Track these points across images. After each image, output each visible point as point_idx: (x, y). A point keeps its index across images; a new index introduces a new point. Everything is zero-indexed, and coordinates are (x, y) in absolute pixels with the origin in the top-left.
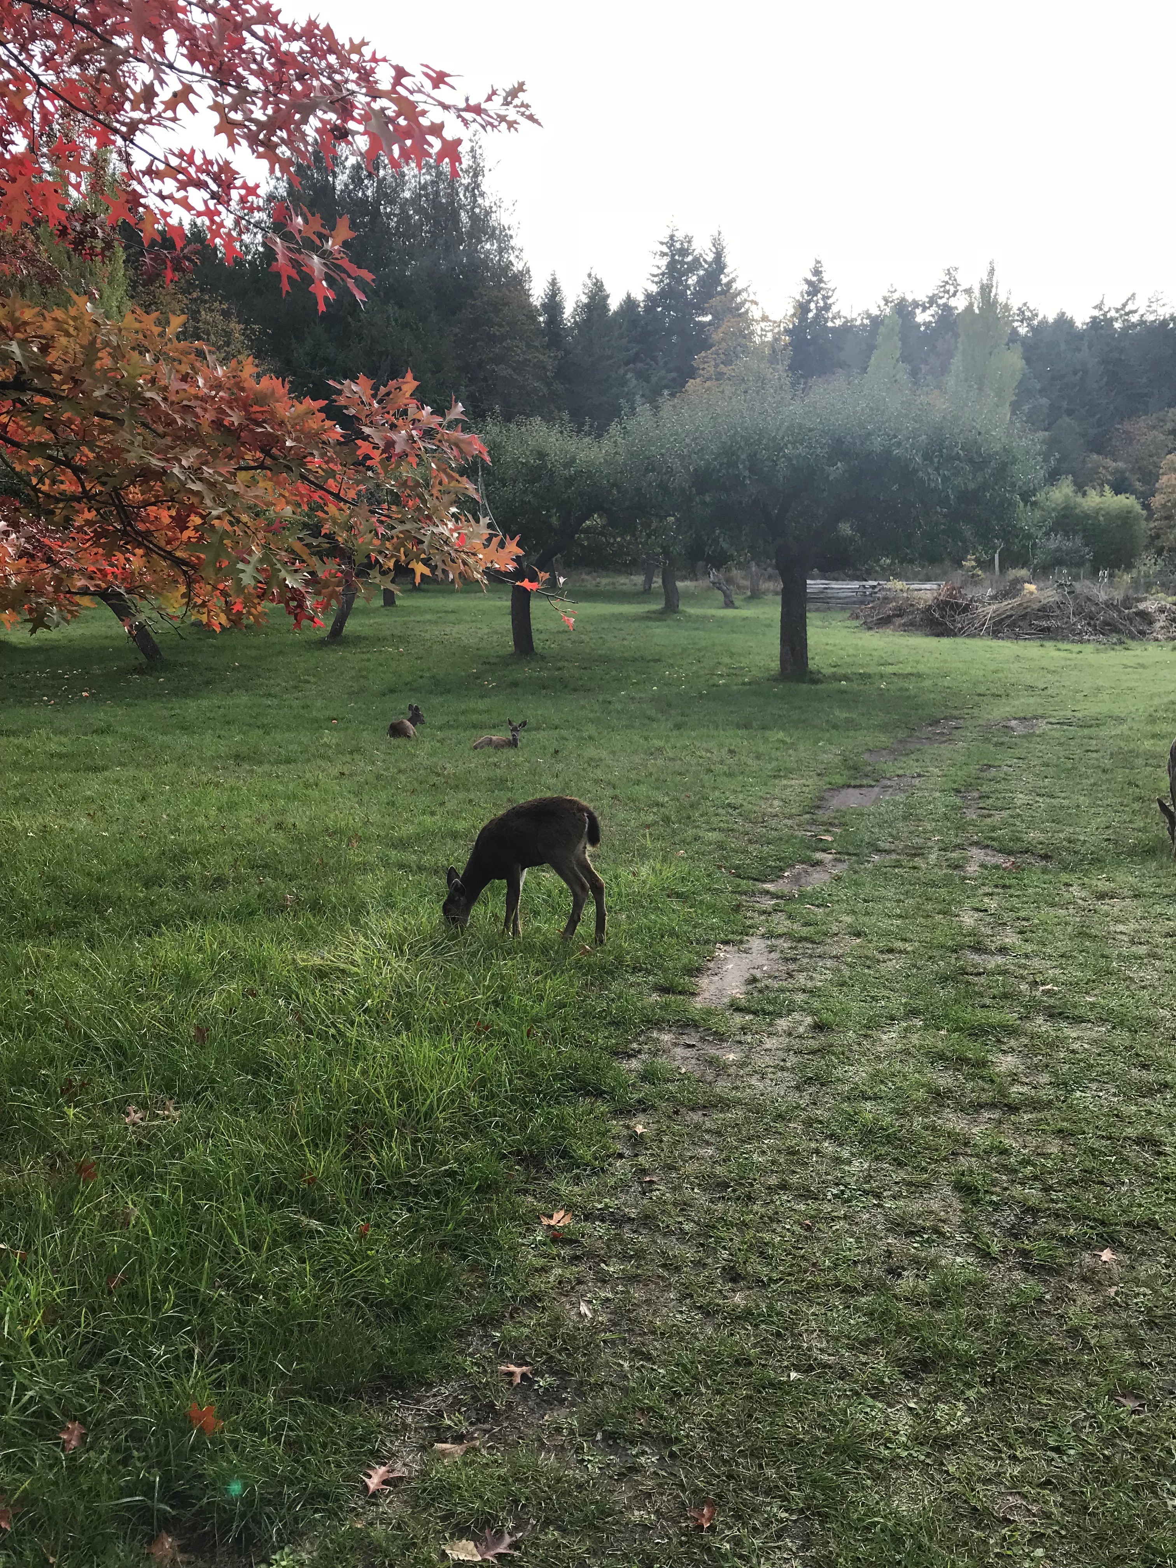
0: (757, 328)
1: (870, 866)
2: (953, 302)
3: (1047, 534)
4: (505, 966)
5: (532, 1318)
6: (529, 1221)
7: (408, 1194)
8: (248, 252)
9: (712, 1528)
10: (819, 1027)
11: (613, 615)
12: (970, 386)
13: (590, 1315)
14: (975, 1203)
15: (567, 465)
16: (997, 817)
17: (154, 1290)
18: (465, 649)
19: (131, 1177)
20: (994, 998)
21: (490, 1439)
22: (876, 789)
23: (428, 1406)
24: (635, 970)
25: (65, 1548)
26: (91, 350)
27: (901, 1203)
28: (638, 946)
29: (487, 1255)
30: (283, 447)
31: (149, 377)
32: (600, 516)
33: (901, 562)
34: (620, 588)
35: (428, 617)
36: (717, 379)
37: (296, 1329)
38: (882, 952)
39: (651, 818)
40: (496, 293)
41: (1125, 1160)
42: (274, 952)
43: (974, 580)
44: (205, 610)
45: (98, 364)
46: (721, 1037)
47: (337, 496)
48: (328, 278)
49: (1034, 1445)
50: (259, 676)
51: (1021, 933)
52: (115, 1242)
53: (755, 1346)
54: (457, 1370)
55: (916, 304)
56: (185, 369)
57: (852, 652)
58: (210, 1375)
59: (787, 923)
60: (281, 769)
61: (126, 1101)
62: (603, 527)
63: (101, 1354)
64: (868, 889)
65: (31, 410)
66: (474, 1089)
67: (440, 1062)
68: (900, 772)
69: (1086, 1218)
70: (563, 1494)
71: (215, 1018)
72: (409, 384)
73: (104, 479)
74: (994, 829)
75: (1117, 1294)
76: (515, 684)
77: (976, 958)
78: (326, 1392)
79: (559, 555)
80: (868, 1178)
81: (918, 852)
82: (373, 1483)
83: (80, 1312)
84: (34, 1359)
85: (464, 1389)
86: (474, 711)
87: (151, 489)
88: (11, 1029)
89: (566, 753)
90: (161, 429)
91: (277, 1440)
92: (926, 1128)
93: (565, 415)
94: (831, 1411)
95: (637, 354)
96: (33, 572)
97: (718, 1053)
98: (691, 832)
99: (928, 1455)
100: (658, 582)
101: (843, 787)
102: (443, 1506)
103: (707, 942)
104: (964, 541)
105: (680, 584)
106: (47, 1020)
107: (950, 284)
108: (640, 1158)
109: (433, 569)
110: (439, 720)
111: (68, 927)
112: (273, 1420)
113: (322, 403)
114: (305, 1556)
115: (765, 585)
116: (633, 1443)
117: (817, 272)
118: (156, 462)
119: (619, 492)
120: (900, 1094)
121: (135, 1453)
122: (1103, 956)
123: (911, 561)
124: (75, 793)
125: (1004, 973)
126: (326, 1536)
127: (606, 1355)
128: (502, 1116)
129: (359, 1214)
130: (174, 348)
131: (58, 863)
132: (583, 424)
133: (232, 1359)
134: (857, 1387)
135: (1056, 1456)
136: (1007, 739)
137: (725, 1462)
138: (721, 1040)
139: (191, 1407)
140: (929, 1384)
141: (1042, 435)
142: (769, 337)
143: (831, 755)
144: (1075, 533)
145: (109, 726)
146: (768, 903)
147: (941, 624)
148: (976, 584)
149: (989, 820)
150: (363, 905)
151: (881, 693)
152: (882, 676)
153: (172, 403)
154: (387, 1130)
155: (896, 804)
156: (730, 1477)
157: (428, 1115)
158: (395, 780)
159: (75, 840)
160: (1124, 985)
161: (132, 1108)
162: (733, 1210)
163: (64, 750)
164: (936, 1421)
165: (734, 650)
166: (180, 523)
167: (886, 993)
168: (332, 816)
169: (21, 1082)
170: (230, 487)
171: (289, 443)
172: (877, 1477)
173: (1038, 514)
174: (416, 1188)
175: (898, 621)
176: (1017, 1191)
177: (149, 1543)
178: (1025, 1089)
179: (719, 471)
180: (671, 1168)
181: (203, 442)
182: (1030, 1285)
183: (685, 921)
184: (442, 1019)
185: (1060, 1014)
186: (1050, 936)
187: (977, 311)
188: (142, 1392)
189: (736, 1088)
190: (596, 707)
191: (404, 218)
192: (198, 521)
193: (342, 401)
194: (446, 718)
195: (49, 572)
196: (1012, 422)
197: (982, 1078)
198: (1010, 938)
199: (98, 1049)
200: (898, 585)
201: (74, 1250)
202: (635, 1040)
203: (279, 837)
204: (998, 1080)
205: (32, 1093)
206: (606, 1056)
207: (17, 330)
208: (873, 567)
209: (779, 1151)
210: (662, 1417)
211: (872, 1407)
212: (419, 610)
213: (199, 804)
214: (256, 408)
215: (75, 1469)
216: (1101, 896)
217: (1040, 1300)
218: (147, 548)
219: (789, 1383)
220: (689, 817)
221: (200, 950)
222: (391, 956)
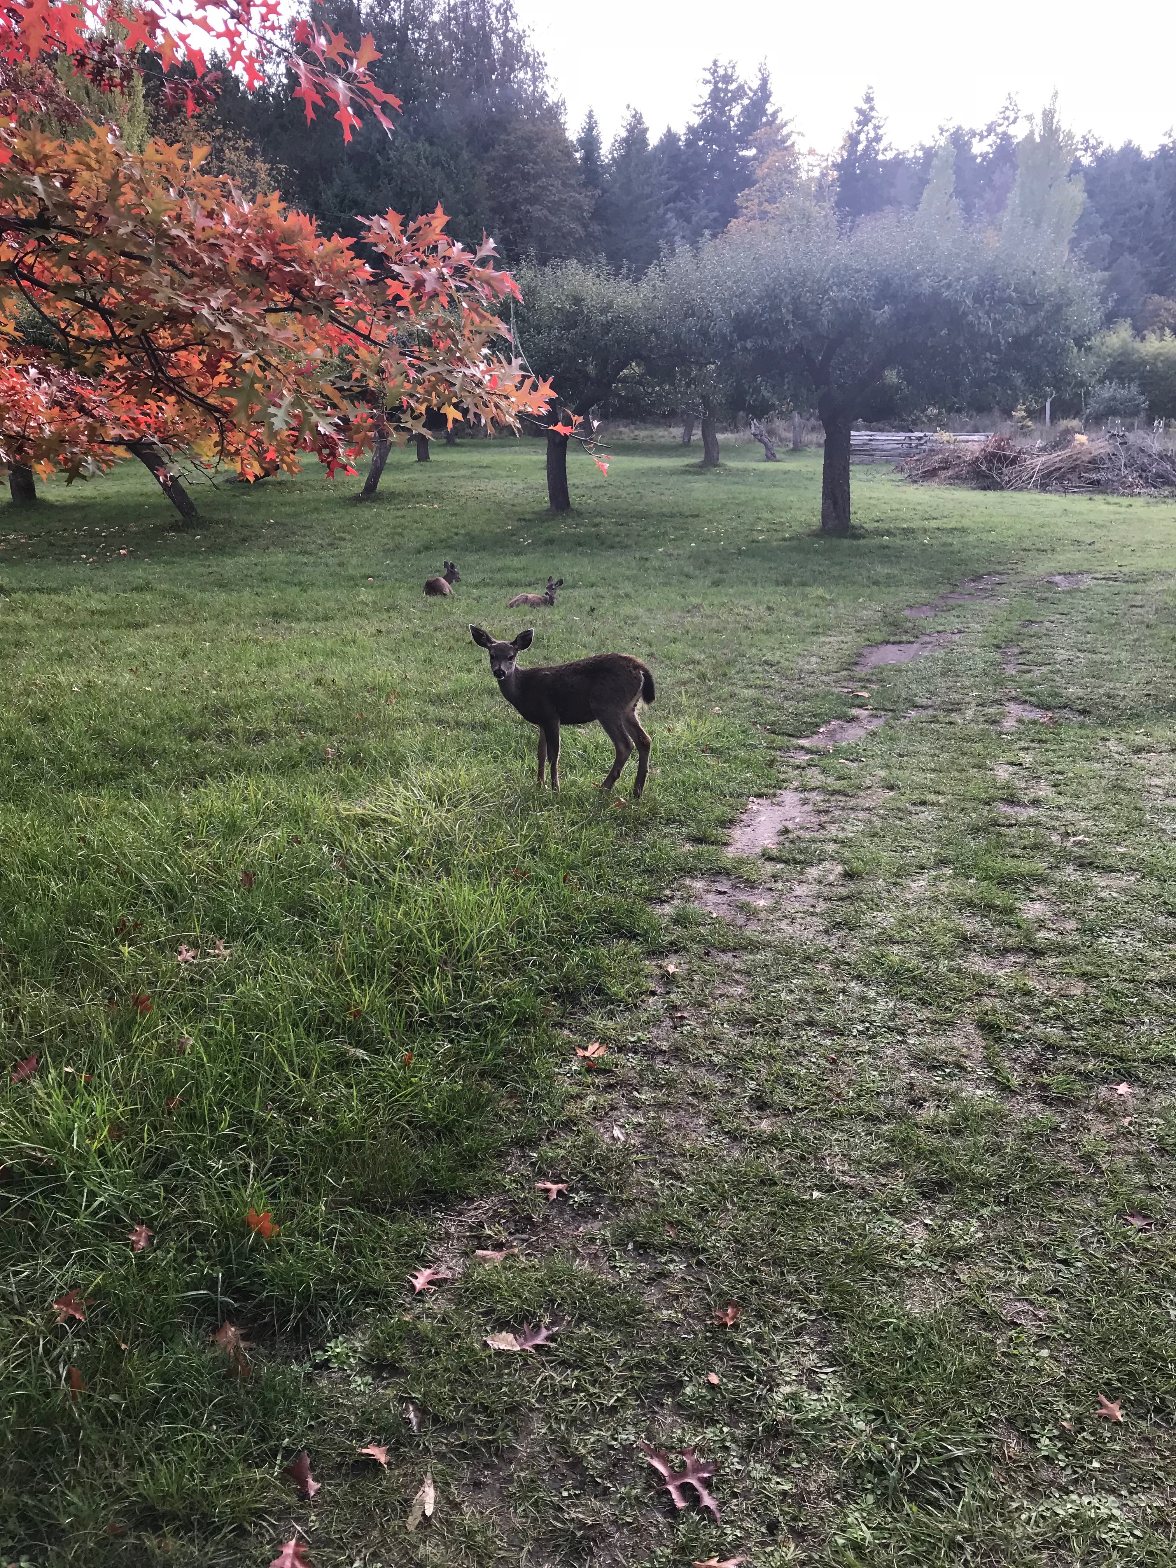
0: (803, 162)
1: (906, 721)
2: (1012, 131)
3: (1101, 381)
4: (541, 816)
5: (567, 1141)
6: (565, 1053)
7: (450, 1027)
8: (271, 84)
9: (735, 1326)
10: (849, 876)
11: (651, 469)
12: (1026, 222)
13: (622, 1139)
14: (997, 1040)
15: (604, 311)
16: (1037, 673)
17: (211, 1111)
18: (500, 505)
19: (185, 1011)
20: (1025, 848)
21: (528, 1247)
22: (915, 646)
23: (470, 1218)
24: (669, 821)
25: (137, 1337)
26: (114, 182)
27: (925, 1039)
28: (672, 798)
29: (525, 1083)
30: (312, 288)
31: (174, 214)
32: (638, 365)
33: (949, 411)
34: (658, 441)
35: (462, 472)
36: (761, 219)
37: (344, 1148)
38: (914, 804)
39: (686, 676)
40: (530, 126)
41: (1146, 1002)
42: (317, 800)
43: (1024, 432)
44: (238, 459)
45: (121, 200)
46: (751, 885)
47: (367, 338)
48: (353, 103)
49: (1043, 1257)
50: (294, 534)
51: (1055, 786)
52: (172, 1068)
53: (780, 1168)
54: (496, 1187)
55: (973, 134)
56: (211, 205)
57: (895, 506)
58: (264, 1187)
59: (821, 777)
60: (318, 627)
61: (178, 941)
62: (642, 376)
63: (164, 1167)
64: (903, 743)
65: (56, 249)
66: (512, 930)
67: (479, 906)
68: (940, 628)
69: (1104, 1055)
70: (596, 1295)
71: (262, 865)
72: (439, 219)
73: (133, 321)
74: (1032, 684)
75: (1130, 1124)
76: (550, 541)
77: (1009, 810)
78: (374, 1204)
79: (595, 407)
80: (893, 1017)
81: (956, 707)
82: (419, 1283)
83: (142, 1129)
84: (102, 1169)
85: (504, 1204)
86: (509, 568)
87: (181, 332)
88: (66, 873)
89: (602, 611)
90: (188, 269)
91: (329, 1243)
92: (951, 970)
93: (603, 257)
94: (851, 1226)
95: (678, 193)
96: (65, 421)
97: (749, 899)
98: (727, 689)
99: (941, 1265)
100: (697, 434)
101: (882, 643)
102: (484, 1304)
103: (740, 795)
104: (1014, 388)
105: (720, 437)
106: (99, 865)
107: (1010, 112)
108: (672, 996)
109: (465, 412)
110: (476, 578)
111: (116, 779)
112: (325, 1226)
113: (351, 240)
114: (357, 1344)
115: (807, 437)
116: (662, 1252)
117: (869, 99)
118: (184, 303)
119: (657, 338)
120: (926, 939)
121: (199, 1253)
122: (1136, 809)
123: (959, 411)
124: (118, 649)
125: (1038, 824)
126: (377, 1327)
127: (638, 1174)
128: (540, 955)
129: (403, 1045)
130: (197, 181)
131: (103, 717)
132: (621, 267)
133: (285, 1173)
134: (876, 1205)
135: (1063, 1267)
136: (1049, 595)
137: (749, 1269)
138: (752, 888)
139: (248, 1213)
140: (946, 1203)
141: (1100, 275)
142: (817, 173)
143: (871, 611)
144: (1131, 380)
145: (148, 583)
146: (802, 758)
147: (987, 477)
148: (1025, 435)
149: (1028, 676)
150: (403, 758)
151: (924, 548)
152: (925, 531)
153: (199, 241)
154: (429, 967)
155: (935, 660)
156: (753, 1282)
157: (468, 954)
158: (432, 637)
159: (119, 695)
160: (1155, 836)
161: (183, 948)
162: (760, 1045)
163: (105, 608)
164: (950, 1236)
165: (775, 505)
166: (211, 368)
167: (917, 843)
168: (370, 672)
169: (77, 922)
170: (259, 329)
171: (318, 283)
172: (893, 1284)
173: (1092, 360)
174: (458, 1021)
175: (943, 474)
176: (1038, 1030)
177: (214, 1332)
178: (1051, 935)
179: (761, 315)
180: (701, 1005)
181: (231, 282)
182: (1046, 1115)
183: (719, 775)
184: (481, 865)
185: (1090, 864)
186: (1084, 790)
187: (1038, 140)
188: (203, 1200)
189: (766, 932)
190: (634, 564)
191: (432, 43)
192: (229, 365)
193: (370, 238)
194: (481, 576)
195: (83, 421)
196: (1069, 261)
197: (1009, 924)
198: (1044, 791)
199: (149, 892)
200: (945, 436)
201: (135, 1073)
202: (668, 886)
203: (319, 693)
204: (1024, 926)
205: (88, 933)
206: (639, 901)
207: (38, 164)
208: (918, 418)
209: (807, 991)
210: (690, 1230)
211: (890, 1223)
212: (452, 465)
213: (239, 660)
214: (284, 246)
215: (143, 1266)
216: (1138, 750)
217: (1055, 1130)
218: (179, 394)
219: (811, 1202)
220: (725, 675)
221: (245, 800)
222: (430, 806)
